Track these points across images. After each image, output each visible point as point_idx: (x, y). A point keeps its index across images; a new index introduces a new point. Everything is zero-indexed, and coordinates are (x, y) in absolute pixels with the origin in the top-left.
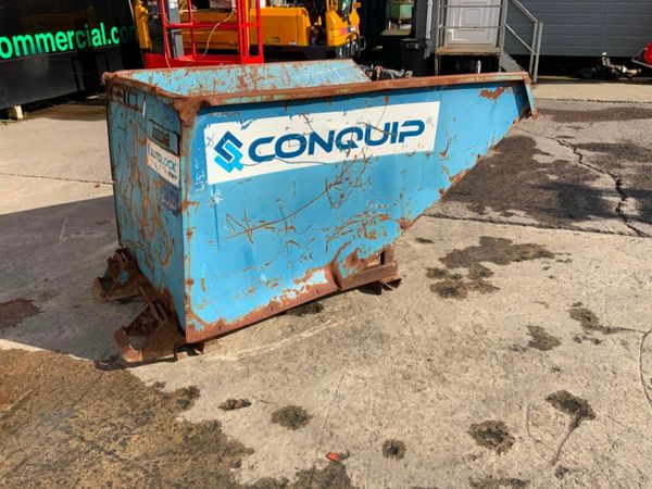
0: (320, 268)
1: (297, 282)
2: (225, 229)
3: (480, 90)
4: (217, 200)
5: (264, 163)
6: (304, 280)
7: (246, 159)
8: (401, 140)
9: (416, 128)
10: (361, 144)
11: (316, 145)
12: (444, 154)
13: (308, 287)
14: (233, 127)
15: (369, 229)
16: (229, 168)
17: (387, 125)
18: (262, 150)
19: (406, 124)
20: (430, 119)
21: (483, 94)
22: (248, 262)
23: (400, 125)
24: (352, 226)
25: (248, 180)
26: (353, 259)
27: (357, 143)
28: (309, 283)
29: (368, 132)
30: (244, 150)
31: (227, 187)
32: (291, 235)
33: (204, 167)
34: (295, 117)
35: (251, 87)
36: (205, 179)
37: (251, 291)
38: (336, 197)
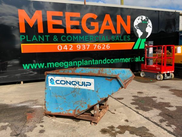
0: (73, 110)
1: (67, 111)
2: (52, 94)
3: (105, 78)
4: (50, 89)
5: (58, 85)
6: (68, 111)
7: (55, 83)
8: (86, 86)
9: (89, 84)
10: (77, 85)
11: (68, 83)
12: (97, 92)
13: (68, 113)
14: (53, 77)
15: (82, 105)
16: (52, 84)
17: (83, 82)
18: (58, 82)
19: (87, 83)
20: (92, 83)
21: (106, 79)
22: (56, 102)
23: (85, 83)
24: (79, 103)
25: (56, 87)
26: (78, 110)
27: (76, 84)
28: (69, 112)
29: (78, 83)
30: (55, 81)
31: (52, 87)
32: (65, 100)
33: (48, 83)
34: (63, 77)
35: (101, 73)
36: (48, 85)
37: (57, 108)
38: (74, 95)
